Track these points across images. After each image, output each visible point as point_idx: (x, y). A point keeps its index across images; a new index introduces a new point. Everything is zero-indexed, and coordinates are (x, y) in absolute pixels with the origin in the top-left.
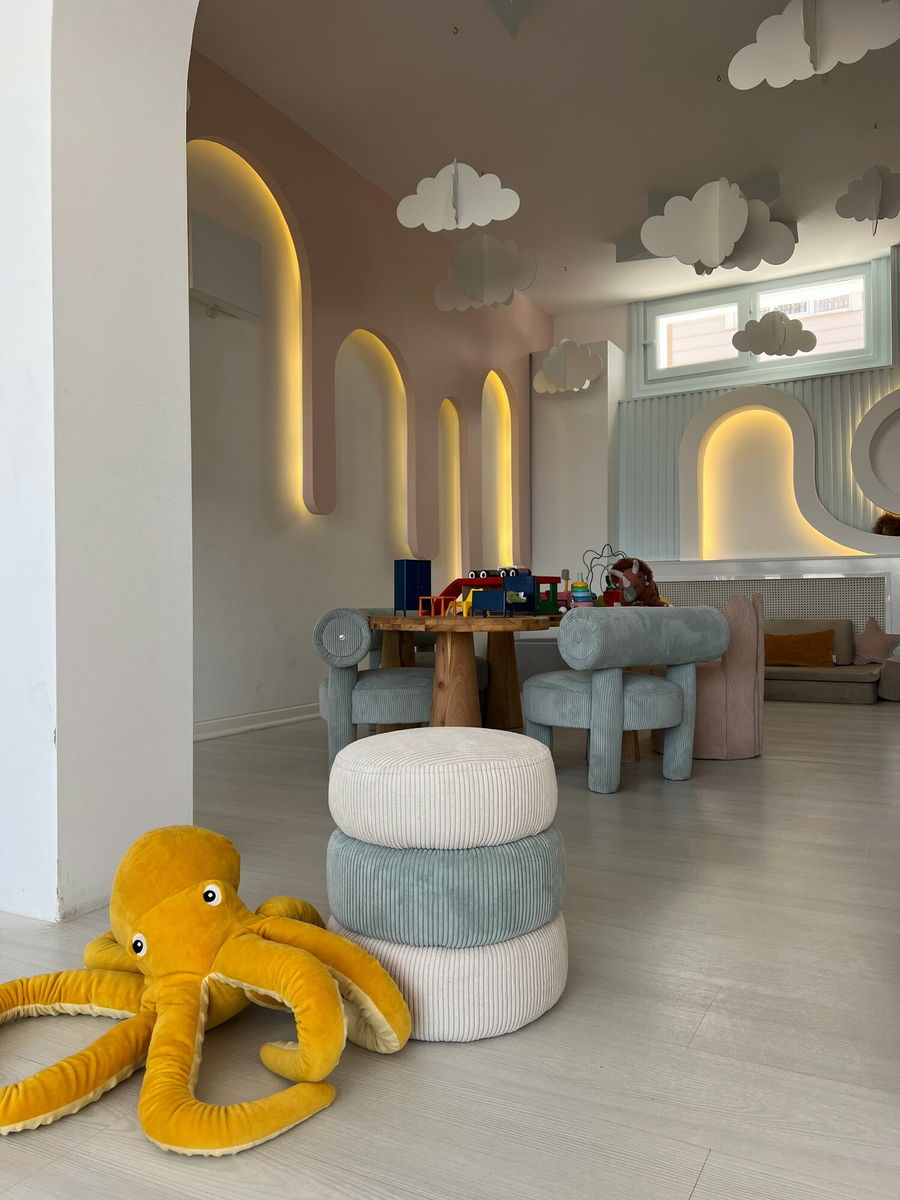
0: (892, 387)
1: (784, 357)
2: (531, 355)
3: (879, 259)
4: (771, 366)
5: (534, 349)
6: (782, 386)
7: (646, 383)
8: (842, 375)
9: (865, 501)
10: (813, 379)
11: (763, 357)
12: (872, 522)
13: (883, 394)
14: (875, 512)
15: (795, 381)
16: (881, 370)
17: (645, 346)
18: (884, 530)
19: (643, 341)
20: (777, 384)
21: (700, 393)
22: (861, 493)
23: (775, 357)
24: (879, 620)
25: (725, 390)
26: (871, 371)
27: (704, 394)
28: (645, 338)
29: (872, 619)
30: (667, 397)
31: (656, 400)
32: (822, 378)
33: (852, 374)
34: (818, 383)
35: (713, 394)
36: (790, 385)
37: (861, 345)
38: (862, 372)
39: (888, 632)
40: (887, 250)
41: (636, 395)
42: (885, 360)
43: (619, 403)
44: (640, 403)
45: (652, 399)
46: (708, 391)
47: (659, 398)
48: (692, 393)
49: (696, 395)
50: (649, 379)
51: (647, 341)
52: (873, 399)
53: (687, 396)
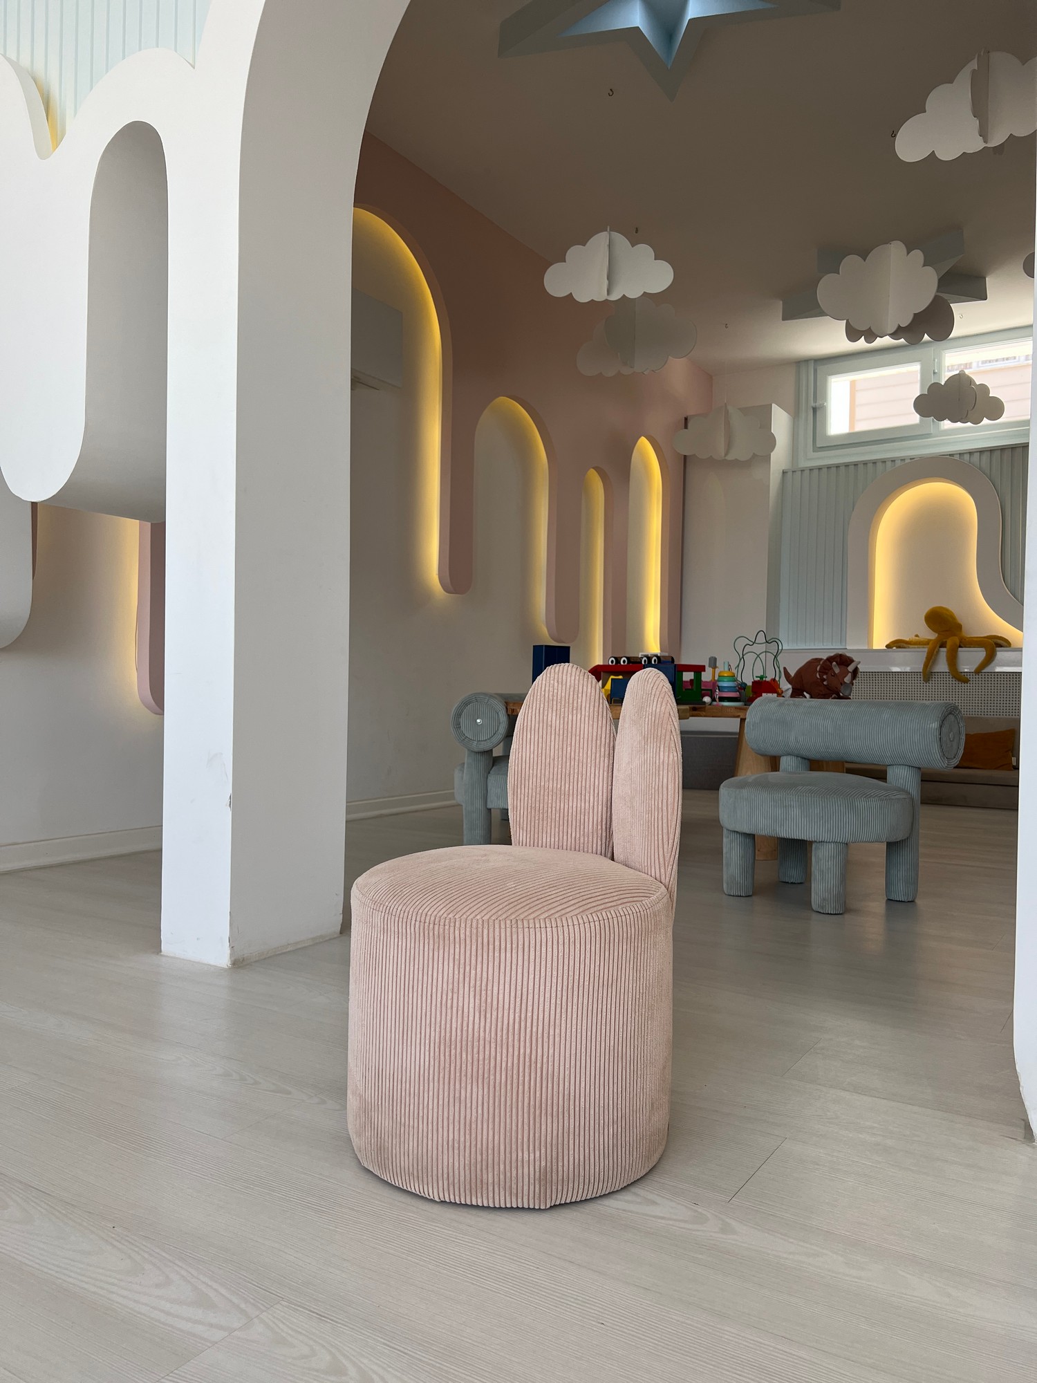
1: (969, 424)
2: (686, 419)
4: (955, 435)
5: (690, 413)
6: (967, 457)
7: (817, 449)
10: (1002, 449)
11: (947, 424)
15: (981, 451)
17: (815, 410)
19: (812, 404)
20: (961, 454)
21: (875, 462)
23: (959, 424)
25: (903, 460)
27: (880, 465)
28: (815, 401)
30: (837, 466)
31: (825, 470)
32: (1012, 448)
34: (1008, 453)
35: (889, 464)
36: (976, 457)
41: (804, 464)
43: (784, 473)
44: (807, 473)
45: (820, 469)
46: (884, 461)
47: (829, 467)
48: (865, 463)
49: (870, 465)
50: (818, 446)
51: (817, 404)
53: (860, 466)
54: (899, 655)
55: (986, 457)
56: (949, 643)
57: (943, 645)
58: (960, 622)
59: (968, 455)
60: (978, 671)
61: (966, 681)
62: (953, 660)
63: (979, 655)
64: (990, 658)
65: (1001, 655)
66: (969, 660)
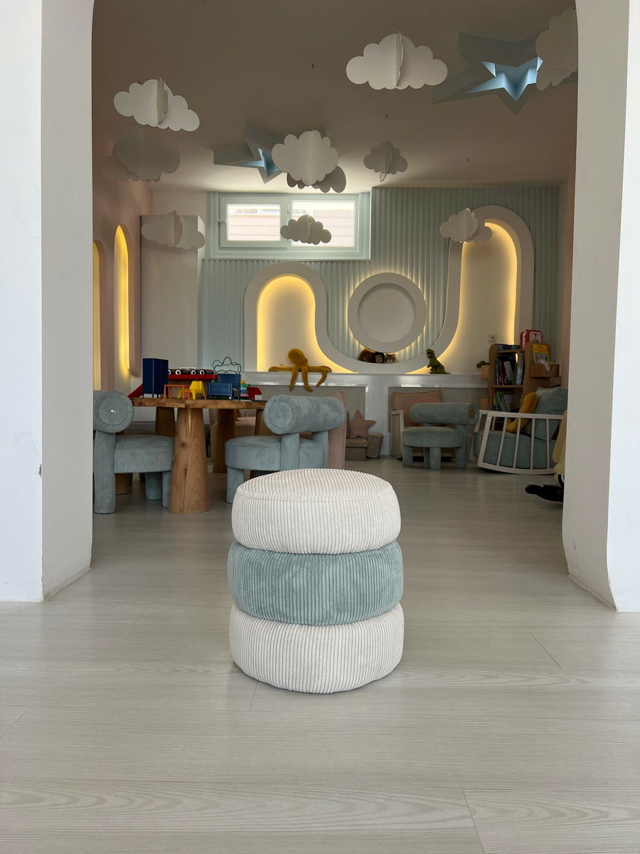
0: (370, 273)
1: (312, 245)
2: (141, 217)
3: (363, 193)
4: (301, 250)
5: (143, 213)
6: (308, 263)
7: (221, 248)
8: (343, 262)
9: (354, 340)
10: (327, 262)
11: (299, 243)
12: (357, 354)
13: (365, 277)
14: (359, 347)
15: (316, 262)
16: (364, 262)
17: (219, 224)
18: (364, 358)
19: (218, 220)
20: (305, 262)
21: (258, 261)
22: (351, 334)
23: (306, 244)
24: (361, 411)
25: (274, 261)
26: (359, 261)
27: (260, 262)
28: (219, 218)
29: (358, 411)
30: (236, 261)
31: (228, 262)
32: (332, 262)
33: (349, 262)
34: (329, 264)
35: (266, 262)
36: (313, 263)
37: (352, 245)
38: (354, 262)
39: (366, 419)
40: (369, 189)
41: (213, 256)
42: (366, 255)
43: (203, 260)
44: (217, 262)
45: (225, 260)
46: (263, 261)
47: (231, 260)
48: (252, 261)
49: (255, 262)
50: (222, 246)
51: (221, 220)
52: (360, 279)
53: (249, 262)
54: (274, 375)
55: (318, 264)
56: (303, 370)
57: (300, 370)
58: (306, 357)
60: (318, 385)
61: (311, 391)
62: (305, 380)
63: (319, 376)
64: (323, 380)
65: (329, 376)
66: (314, 379)
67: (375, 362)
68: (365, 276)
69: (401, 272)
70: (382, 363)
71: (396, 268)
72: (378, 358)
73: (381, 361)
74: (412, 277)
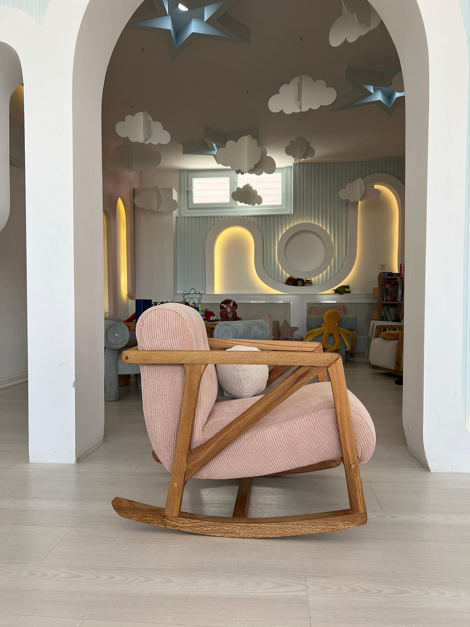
0: (293, 223)
1: (251, 205)
2: (134, 190)
3: (287, 167)
4: (245, 208)
5: (136, 186)
7: (189, 209)
8: (274, 216)
9: (282, 271)
10: (262, 216)
11: (243, 204)
14: (286, 275)
15: (255, 216)
16: (289, 215)
17: (187, 192)
18: (290, 283)
19: (186, 189)
20: (247, 217)
21: (214, 217)
22: (280, 267)
23: (247, 205)
24: (288, 320)
25: (225, 217)
26: (285, 215)
27: (216, 218)
28: (188, 188)
29: (285, 320)
30: (199, 217)
31: (194, 218)
32: (266, 216)
33: (278, 216)
34: (264, 218)
35: (220, 218)
36: (253, 218)
37: (280, 203)
38: (281, 215)
39: (291, 326)
40: (292, 164)
41: (184, 215)
42: (290, 210)
43: (177, 218)
44: (186, 219)
45: (192, 217)
46: (218, 217)
47: (196, 217)
48: (210, 217)
49: (212, 218)
50: (189, 207)
52: (286, 229)
53: (208, 218)
55: (256, 218)
59: (250, 217)
67: (297, 285)
68: (289, 226)
69: (315, 222)
70: (302, 286)
71: (311, 219)
72: (299, 282)
73: (302, 284)
74: (323, 226)
